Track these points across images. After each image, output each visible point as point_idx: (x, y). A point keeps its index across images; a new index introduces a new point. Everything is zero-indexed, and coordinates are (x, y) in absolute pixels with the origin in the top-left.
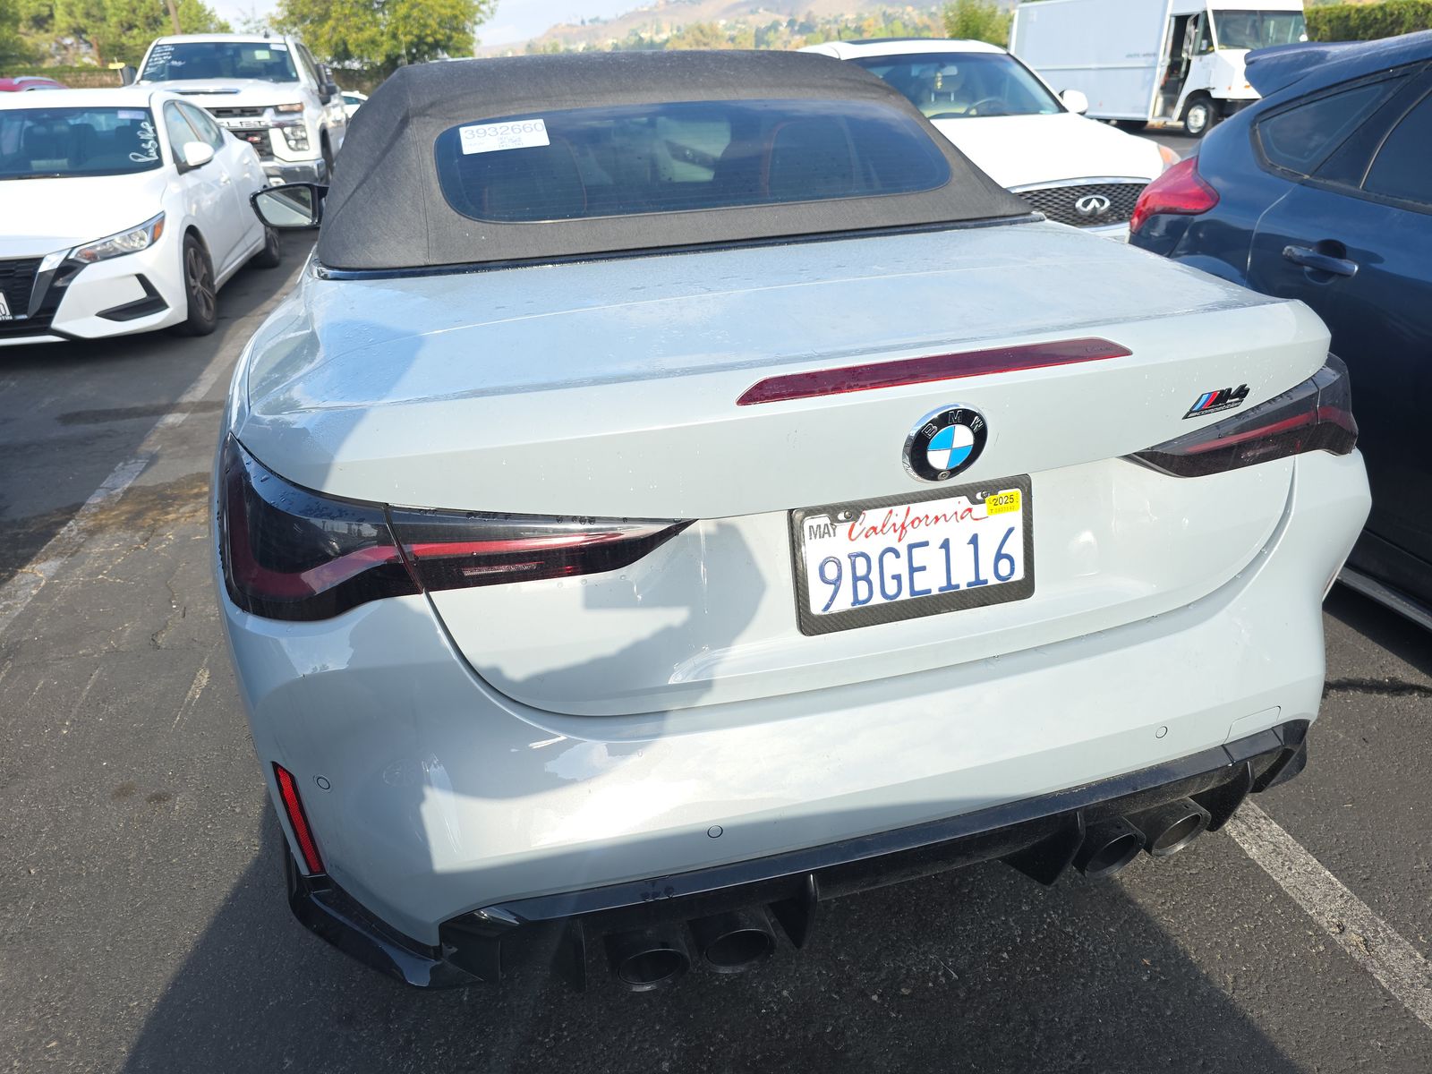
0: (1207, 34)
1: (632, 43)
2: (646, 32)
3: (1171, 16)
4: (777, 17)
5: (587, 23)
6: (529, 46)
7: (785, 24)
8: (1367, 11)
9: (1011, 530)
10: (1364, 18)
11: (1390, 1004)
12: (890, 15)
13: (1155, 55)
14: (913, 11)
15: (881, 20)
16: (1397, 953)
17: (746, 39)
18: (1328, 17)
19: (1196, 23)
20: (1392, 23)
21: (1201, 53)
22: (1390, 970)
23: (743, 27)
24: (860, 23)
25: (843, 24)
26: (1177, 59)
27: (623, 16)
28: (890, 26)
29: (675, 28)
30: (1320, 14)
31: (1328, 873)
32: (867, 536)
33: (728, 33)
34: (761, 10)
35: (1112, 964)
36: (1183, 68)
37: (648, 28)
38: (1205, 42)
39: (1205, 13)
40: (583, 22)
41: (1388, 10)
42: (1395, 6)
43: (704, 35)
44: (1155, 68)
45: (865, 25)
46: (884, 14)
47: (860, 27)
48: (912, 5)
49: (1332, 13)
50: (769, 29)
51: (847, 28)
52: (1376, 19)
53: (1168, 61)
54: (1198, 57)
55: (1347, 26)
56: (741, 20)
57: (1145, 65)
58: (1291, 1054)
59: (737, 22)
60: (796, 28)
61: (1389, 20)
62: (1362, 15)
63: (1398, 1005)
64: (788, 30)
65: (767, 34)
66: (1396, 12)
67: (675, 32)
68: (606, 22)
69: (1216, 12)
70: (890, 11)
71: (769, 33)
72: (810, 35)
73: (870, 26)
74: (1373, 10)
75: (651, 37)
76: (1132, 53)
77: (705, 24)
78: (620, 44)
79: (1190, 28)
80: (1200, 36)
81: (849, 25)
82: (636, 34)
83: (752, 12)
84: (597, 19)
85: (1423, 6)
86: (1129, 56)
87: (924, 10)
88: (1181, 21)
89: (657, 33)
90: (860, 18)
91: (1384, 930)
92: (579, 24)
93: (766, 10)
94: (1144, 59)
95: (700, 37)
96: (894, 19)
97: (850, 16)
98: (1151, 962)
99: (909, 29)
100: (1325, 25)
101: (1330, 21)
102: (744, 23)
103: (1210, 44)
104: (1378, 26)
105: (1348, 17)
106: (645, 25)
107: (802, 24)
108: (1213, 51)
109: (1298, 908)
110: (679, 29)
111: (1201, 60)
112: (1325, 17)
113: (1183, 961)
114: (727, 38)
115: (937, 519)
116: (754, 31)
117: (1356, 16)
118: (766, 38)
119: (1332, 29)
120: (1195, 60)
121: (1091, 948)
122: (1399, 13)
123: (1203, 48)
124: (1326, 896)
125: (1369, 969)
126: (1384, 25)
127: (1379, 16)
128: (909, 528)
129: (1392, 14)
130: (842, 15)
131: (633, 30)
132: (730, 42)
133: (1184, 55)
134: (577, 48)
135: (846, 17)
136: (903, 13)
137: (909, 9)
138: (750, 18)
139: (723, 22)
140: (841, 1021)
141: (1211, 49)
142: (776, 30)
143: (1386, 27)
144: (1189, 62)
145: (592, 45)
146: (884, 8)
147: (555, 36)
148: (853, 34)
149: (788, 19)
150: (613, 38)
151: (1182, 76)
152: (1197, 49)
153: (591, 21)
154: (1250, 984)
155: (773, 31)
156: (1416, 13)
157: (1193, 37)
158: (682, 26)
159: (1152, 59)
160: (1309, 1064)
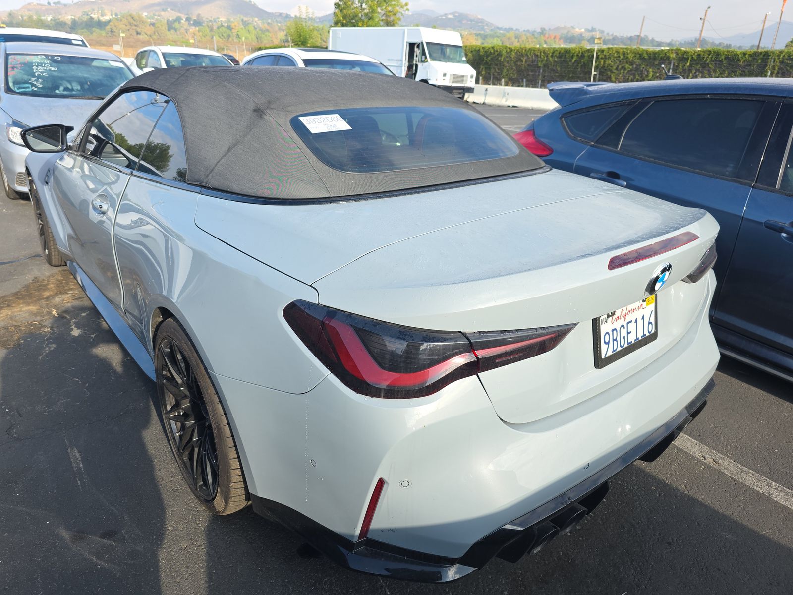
0: (424, 53)
1: (85, 20)
2: (95, 15)
3: (407, 42)
4: (179, 15)
5: (52, 5)
6: (10, 14)
7: (184, 20)
8: (487, 48)
9: (652, 311)
10: (486, 52)
11: (736, 482)
12: (246, 21)
13: (401, 61)
14: (258, 20)
15: (241, 23)
16: (726, 462)
17: (161, 25)
18: (471, 49)
19: (418, 46)
20: (497, 54)
21: (422, 62)
22: (727, 469)
23: (159, 18)
24: (229, 24)
25: (220, 23)
26: (411, 64)
27: (78, 3)
28: (247, 27)
29: (114, 13)
30: (467, 48)
31: (687, 436)
32: (616, 321)
33: (149, 20)
34: (169, 10)
35: (643, 492)
36: (414, 68)
37: (96, 12)
38: (423, 57)
39: (422, 43)
40: (49, 4)
41: (495, 48)
42: (498, 47)
43: (134, 20)
44: (402, 67)
45: (233, 25)
46: (242, 20)
47: (230, 26)
48: (257, 17)
49: (472, 48)
50: (175, 21)
51: (222, 26)
52: (491, 52)
53: (407, 64)
54: (422, 64)
55: (479, 54)
56: (157, 14)
57: (396, 65)
58: (721, 511)
59: (154, 15)
60: (192, 22)
61: (496, 53)
62: (485, 50)
63: (738, 482)
64: (187, 23)
65: (174, 23)
66: (499, 50)
67: (114, 16)
68: (65, 5)
69: (427, 43)
70: (245, 19)
71: (175, 23)
72: (201, 27)
73: (235, 26)
74: (489, 48)
75: (98, 17)
76: (390, 59)
77: (134, 14)
78: (77, 19)
79: (416, 49)
80: (421, 54)
81: (223, 24)
82: (87, 15)
83: (163, 10)
84: (59, 3)
85: (509, 48)
86: (389, 60)
87: (264, 21)
88: (412, 46)
89: (102, 16)
90: (228, 21)
91: (717, 454)
92: (46, 4)
93: (172, 10)
94: (397, 62)
95: (132, 21)
96: (248, 24)
97: (223, 19)
98: (655, 488)
99: (257, 30)
100: (470, 53)
101: (472, 51)
102: (159, 16)
103: (426, 58)
104: (492, 55)
105: (479, 50)
106: (94, 10)
107: (195, 21)
108: (427, 61)
109: (686, 452)
110: (116, 15)
111: (422, 65)
112: (469, 49)
113: (665, 485)
114: (149, 23)
115: (634, 310)
116: (166, 21)
117: (482, 50)
118: (174, 26)
119: (473, 55)
120: (420, 65)
121: (632, 488)
122: (500, 51)
123: (423, 60)
124: (692, 445)
125: (722, 471)
126: (494, 55)
127: (492, 51)
128: (627, 316)
129: (497, 51)
130: (218, 18)
131: (85, 12)
132: (151, 26)
133: (415, 62)
134: (47, 19)
135: (221, 19)
136: (253, 21)
137: (256, 19)
138: (163, 13)
139: (145, 14)
140: (563, 548)
141: (426, 60)
142: (180, 22)
143: (495, 57)
144: (417, 66)
145: (56, 18)
146: (242, 17)
147: (29, 10)
148: (226, 29)
149: (186, 16)
150: (72, 16)
151: (414, 72)
152: (420, 60)
153: (54, 3)
154: (691, 487)
155: (177, 22)
156: (506, 51)
157: (418, 54)
158: (119, 13)
159: (400, 62)
160: (728, 513)
